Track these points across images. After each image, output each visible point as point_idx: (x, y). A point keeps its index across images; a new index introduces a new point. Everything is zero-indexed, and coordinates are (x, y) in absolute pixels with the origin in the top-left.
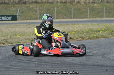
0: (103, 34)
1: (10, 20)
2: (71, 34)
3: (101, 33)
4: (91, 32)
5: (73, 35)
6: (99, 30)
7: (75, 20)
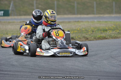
0: (111, 34)
1: (1, 16)
2: (73, 33)
3: (109, 33)
4: (96, 32)
5: (75, 34)
6: (107, 28)
7: (79, 16)
